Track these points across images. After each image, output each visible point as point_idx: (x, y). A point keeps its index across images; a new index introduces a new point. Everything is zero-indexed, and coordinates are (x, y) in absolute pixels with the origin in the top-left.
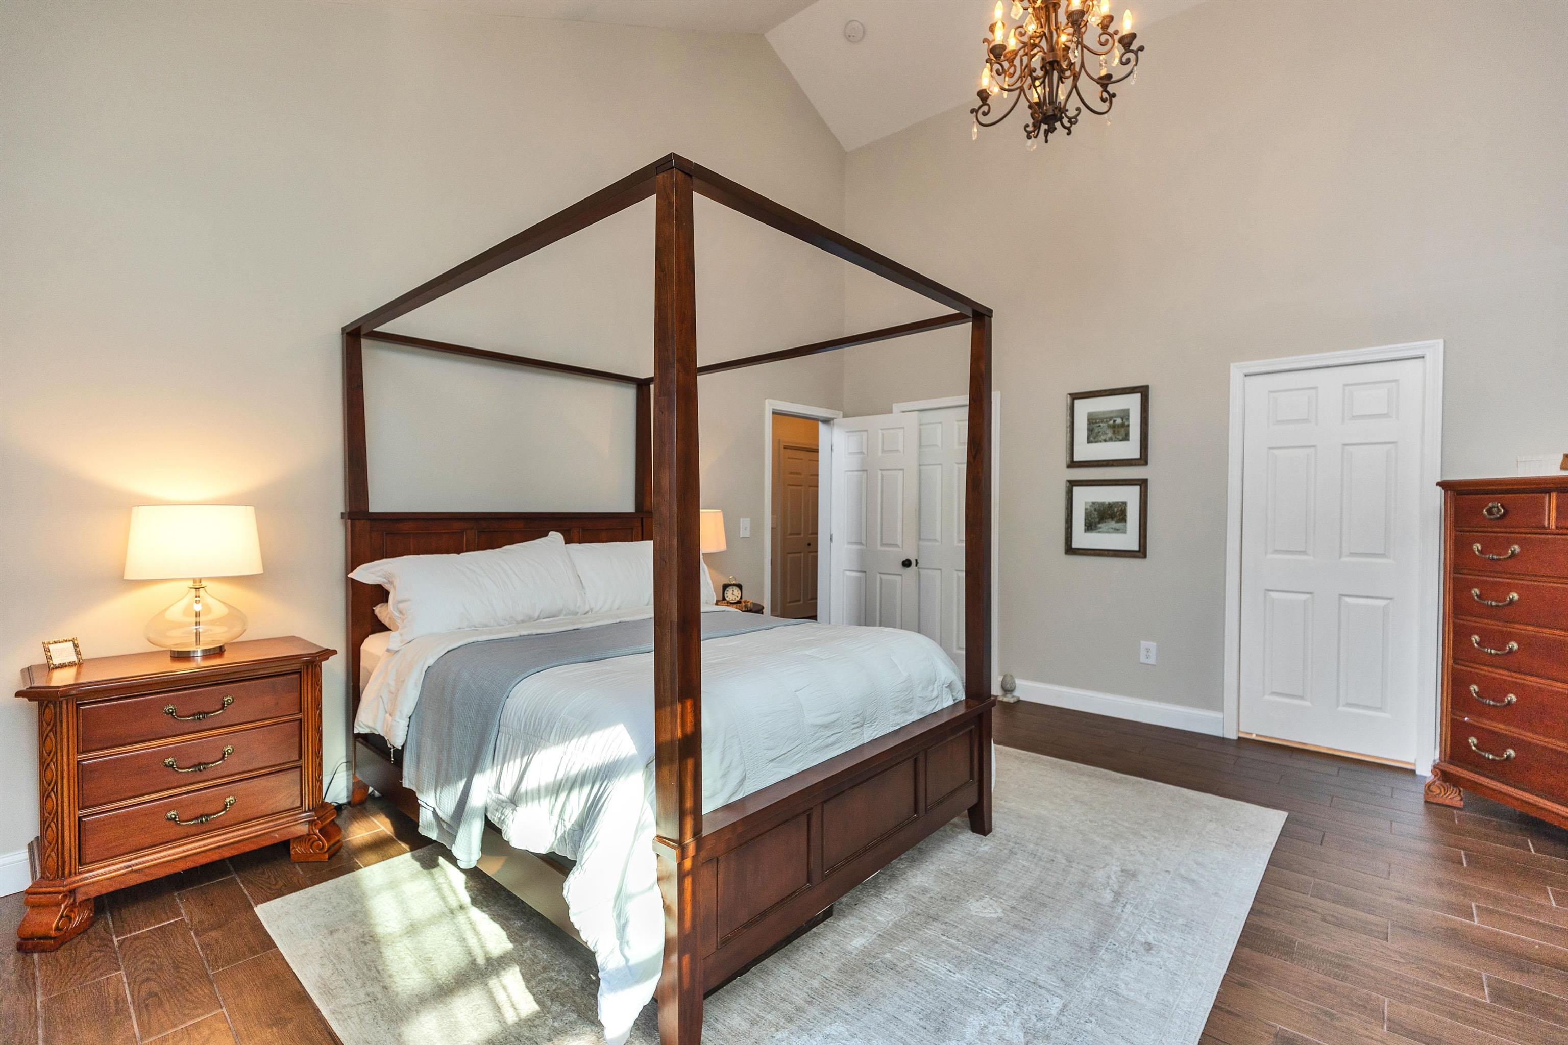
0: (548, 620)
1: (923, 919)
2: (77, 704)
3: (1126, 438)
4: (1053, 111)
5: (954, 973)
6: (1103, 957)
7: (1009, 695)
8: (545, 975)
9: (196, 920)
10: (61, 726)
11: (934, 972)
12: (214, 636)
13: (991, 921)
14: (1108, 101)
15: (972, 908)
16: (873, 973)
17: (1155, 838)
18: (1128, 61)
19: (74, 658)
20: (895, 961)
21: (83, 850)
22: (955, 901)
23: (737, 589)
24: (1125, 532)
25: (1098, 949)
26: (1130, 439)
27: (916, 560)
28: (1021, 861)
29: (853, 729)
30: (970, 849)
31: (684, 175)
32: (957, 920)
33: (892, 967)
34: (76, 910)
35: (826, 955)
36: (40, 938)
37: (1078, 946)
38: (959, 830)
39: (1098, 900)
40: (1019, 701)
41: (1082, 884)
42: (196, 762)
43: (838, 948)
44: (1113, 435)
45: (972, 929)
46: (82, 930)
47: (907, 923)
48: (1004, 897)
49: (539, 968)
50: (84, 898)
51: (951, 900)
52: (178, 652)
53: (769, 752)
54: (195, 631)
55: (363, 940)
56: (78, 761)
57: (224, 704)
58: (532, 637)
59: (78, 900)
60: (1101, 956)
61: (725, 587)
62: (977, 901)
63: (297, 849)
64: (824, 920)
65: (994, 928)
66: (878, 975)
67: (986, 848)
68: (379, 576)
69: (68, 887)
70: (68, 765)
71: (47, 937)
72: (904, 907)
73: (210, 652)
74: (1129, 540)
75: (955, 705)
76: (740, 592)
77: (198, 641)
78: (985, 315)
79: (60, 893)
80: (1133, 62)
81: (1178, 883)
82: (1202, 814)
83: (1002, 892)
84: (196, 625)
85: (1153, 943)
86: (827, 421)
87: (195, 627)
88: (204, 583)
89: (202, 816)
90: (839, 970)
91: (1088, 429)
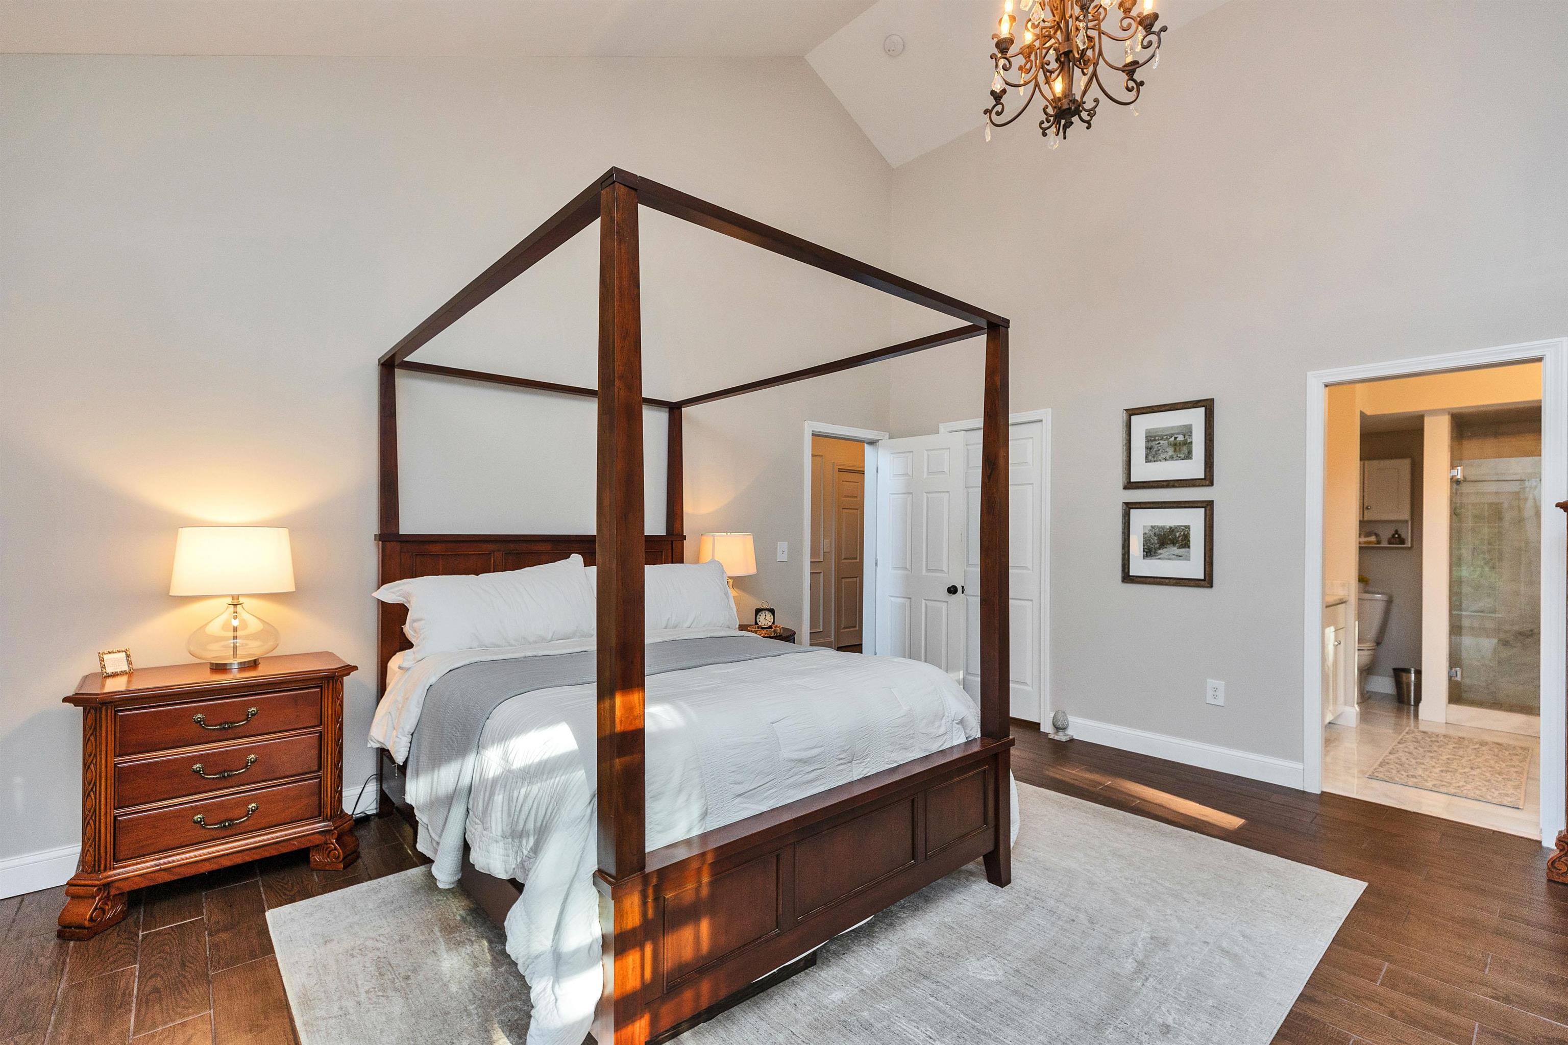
0: (561, 641)
1: (913, 975)
2: (115, 711)
3: (1189, 456)
4: (1069, 104)
5: (935, 1040)
6: (1110, 1037)
7: (1061, 734)
8: (510, 1004)
9: (213, 920)
10: (101, 729)
11: (912, 1037)
12: (250, 650)
13: (989, 985)
14: (1135, 90)
15: (970, 968)
16: (845, 1031)
17: (1199, 902)
18: (1150, 44)
19: (125, 668)
20: (872, 1021)
21: (117, 847)
22: (953, 958)
23: (770, 614)
24: (1188, 558)
25: (1106, 1027)
26: (1193, 457)
27: (963, 587)
28: (1036, 918)
29: (839, 765)
30: (983, 901)
31: (627, 189)
32: (951, 979)
33: (867, 1027)
34: (109, 903)
35: (799, 1007)
36: (76, 928)
37: (1082, 1021)
38: (974, 879)
39: (1117, 970)
40: (1072, 740)
41: (1102, 950)
42: (221, 769)
43: (814, 1000)
44: (1173, 453)
45: (965, 991)
46: (115, 922)
47: (895, 979)
48: (1009, 958)
49: (507, 995)
50: (118, 892)
51: (949, 957)
52: (216, 664)
53: (736, 786)
54: (232, 645)
55: (351, 952)
56: (115, 764)
57: (249, 715)
58: (537, 658)
59: (112, 893)
60: (1108, 1035)
61: (758, 611)
62: (978, 960)
63: (316, 857)
64: (807, 968)
65: (989, 992)
66: (850, 1035)
67: (1000, 901)
68: (399, 596)
69: (103, 881)
70: (106, 767)
71: (81, 927)
72: (896, 961)
73: (244, 665)
74: (1194, 568)
75: (968, 743)
76: (772, 617)
77: (235, 654)
78: (999, 325)
79: (95, 886)
80: (1155, 45)
81: (1217, 957)
82: (1260, 878)
83: (1008, 952)
84: (234, 639)
85: (1172, 1025)
86: (872, 443)
87: (233, 641)
88: (241, 600)
89: (226, 820)
90: (810, 1026)
91: (1147, 448)
